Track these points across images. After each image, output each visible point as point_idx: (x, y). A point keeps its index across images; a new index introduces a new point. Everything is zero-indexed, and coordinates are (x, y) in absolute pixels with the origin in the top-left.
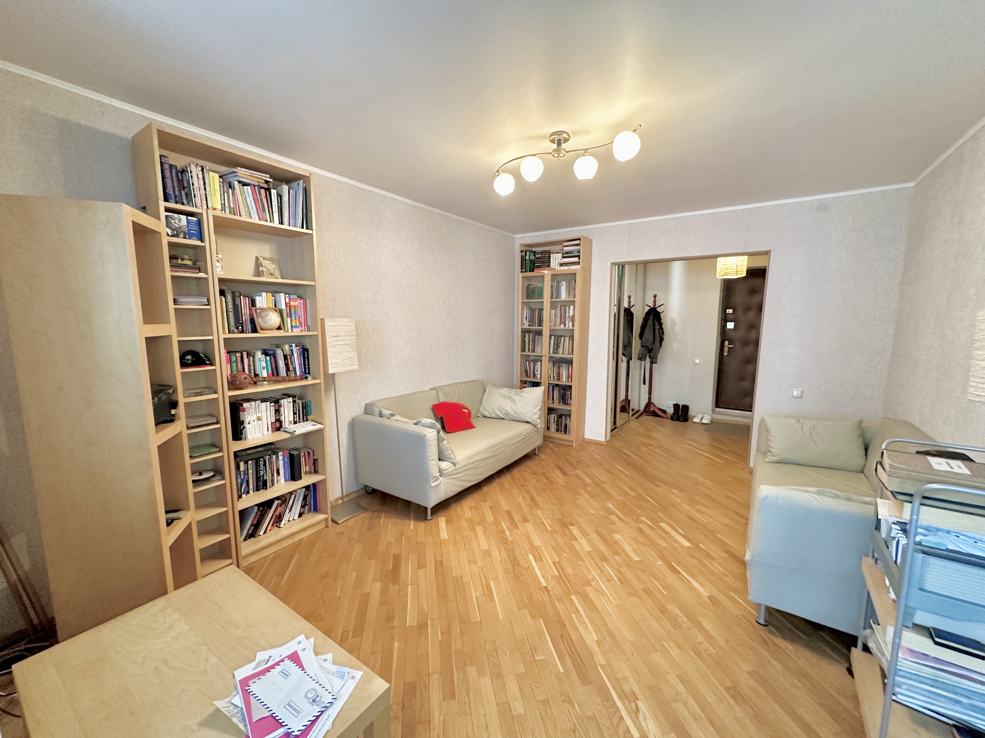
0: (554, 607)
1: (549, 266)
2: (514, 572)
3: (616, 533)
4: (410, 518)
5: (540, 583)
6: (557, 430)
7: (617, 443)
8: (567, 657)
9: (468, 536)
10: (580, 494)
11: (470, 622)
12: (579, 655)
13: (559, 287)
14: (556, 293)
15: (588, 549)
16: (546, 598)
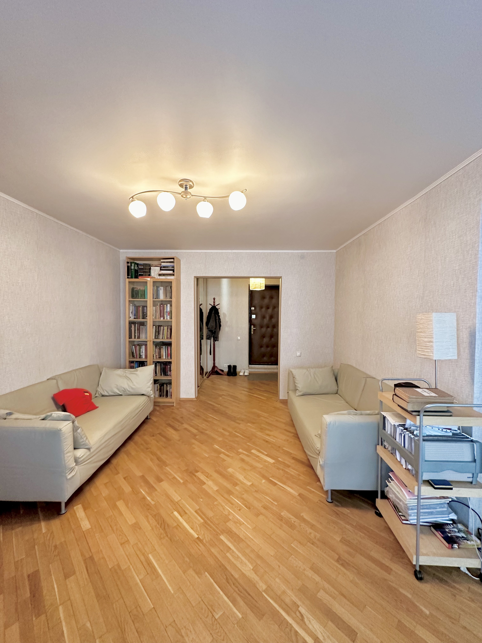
0: (212, 554)
1: (149, 275)
2: (167, 536)
3: (229, 468)
4: (39, 520)
5: (192, 536)
6: (160, 396)
7: (203, 398)
8: (239, 599)
9: (112, 515)
10: (194, 444)
11: (144, 615)
12: (246, 590)
13: (158, 290)
14: (156, 295)
15: (215, 488)
16: (202, 548)
